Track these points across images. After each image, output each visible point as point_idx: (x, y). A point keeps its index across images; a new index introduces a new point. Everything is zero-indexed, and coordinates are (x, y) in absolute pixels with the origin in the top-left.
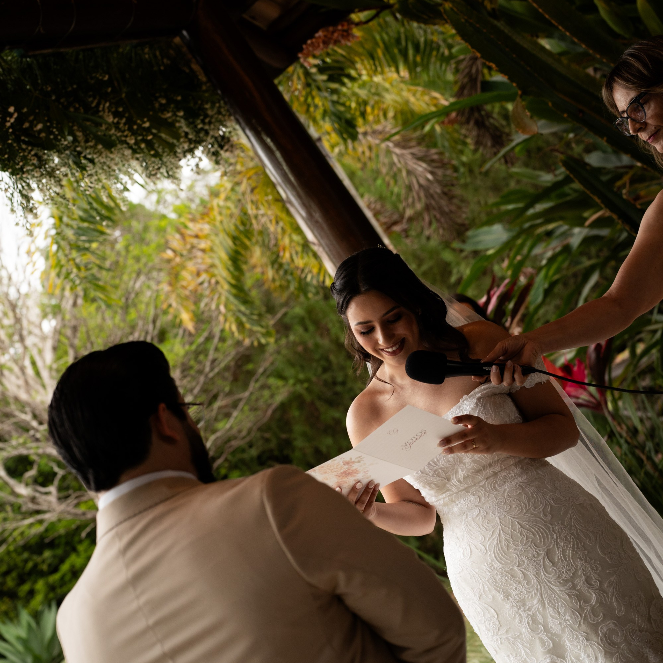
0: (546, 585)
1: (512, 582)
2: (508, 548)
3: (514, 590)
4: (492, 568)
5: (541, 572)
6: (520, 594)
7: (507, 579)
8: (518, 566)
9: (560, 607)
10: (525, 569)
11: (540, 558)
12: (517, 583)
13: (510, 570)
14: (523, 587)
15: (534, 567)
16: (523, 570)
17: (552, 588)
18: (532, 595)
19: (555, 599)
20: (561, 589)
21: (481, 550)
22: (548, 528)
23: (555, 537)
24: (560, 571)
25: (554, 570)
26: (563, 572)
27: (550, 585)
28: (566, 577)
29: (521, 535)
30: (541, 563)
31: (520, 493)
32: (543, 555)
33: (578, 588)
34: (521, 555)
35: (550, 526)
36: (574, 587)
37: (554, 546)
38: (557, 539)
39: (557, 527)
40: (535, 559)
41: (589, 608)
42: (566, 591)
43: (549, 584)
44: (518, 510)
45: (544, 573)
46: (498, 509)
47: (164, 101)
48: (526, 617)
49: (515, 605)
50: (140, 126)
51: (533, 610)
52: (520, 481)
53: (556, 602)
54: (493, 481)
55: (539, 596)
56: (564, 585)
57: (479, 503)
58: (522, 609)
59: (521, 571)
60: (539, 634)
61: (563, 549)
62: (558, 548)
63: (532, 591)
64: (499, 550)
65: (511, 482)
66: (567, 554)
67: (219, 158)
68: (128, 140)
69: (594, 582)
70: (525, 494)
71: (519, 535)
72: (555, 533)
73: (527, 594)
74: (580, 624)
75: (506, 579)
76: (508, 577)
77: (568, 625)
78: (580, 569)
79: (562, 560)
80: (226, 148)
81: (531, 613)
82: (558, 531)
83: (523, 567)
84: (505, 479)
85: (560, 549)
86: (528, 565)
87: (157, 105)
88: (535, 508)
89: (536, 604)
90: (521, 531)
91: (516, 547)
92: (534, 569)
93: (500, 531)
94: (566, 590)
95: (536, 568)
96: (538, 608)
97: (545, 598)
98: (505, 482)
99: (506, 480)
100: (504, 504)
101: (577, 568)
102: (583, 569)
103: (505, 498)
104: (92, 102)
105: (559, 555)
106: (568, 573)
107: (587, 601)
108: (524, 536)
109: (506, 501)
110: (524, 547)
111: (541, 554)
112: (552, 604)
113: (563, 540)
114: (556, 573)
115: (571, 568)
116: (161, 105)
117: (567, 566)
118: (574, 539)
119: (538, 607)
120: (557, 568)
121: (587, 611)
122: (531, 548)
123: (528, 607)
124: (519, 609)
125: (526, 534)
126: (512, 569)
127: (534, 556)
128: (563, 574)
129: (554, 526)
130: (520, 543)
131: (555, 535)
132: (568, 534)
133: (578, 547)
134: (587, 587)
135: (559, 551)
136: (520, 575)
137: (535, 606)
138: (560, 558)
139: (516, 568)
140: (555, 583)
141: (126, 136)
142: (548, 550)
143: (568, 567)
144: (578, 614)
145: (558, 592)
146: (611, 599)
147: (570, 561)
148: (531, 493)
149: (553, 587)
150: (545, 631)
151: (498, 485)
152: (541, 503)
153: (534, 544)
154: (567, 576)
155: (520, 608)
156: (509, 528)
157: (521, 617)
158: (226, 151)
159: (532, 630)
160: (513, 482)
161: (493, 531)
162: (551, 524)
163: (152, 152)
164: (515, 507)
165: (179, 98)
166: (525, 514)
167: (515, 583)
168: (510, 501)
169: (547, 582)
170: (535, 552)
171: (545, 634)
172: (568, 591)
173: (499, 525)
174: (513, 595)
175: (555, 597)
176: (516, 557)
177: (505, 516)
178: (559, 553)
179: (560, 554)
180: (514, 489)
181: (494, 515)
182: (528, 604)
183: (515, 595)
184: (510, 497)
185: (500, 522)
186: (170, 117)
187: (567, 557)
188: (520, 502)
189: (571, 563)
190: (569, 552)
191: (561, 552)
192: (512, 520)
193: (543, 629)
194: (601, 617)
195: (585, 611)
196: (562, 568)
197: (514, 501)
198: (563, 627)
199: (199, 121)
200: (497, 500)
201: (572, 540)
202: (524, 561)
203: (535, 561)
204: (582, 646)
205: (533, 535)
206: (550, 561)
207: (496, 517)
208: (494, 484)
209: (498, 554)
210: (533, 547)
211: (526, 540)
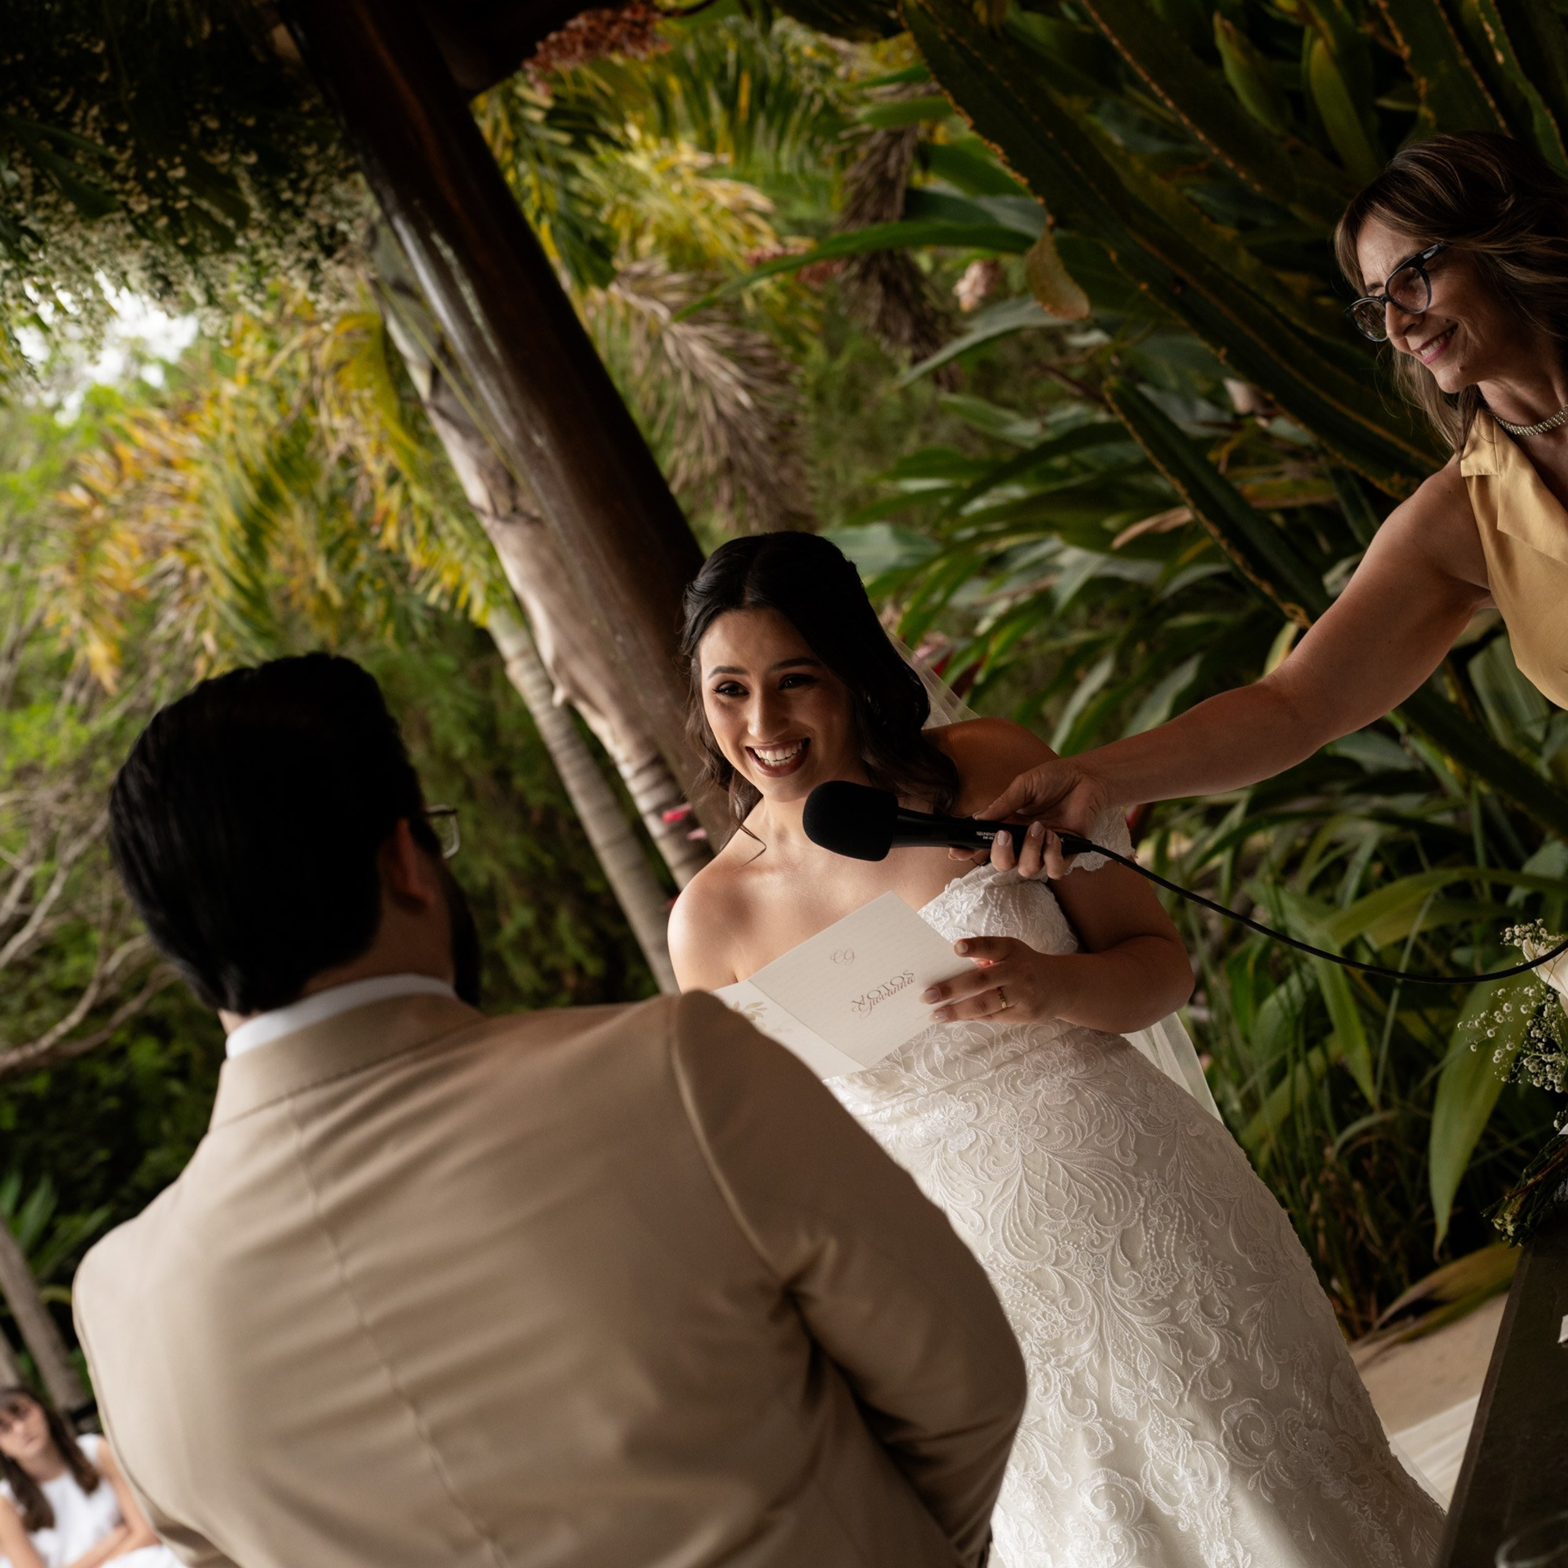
0: (1112, 1311)
1: (1036, 1298)
2: (1037, 1221)
3: (1038, 1319)
4: (994, 1266)
5: (1104, 1280)
6: (1052, 1327)
7: (1026, 1292)
8: (1054, 1265)
9: (1140, 1361)
10: (1069, 1271)
11: (1104, 1249)
12: (1048, 1302)
13: (1036, 1271)
14: (1060, 1312)
15: (1089, 1268)
16: (1065, 1273)
17: (1125, 1317)
18: (1079, 1331)
19: (1130, 1341)
20: (1147, 1320)
21: (972, 1225)
22: (1128, 1183)
23: (1142, 1205)
24: (1146, 1281)
25: (1134, 1276)
26: (1153, 1284)
27: (1122, 1310)
28: (1158, 1295)
29: (1068, 1193)
30: (1107, 1260)
31: (1070, 1101)
32: (1112, 1243)
33: (1184, 1320)
34: (1063, 1239)
35: (1134, 1179)
36: (1174, 1318)
37: (1138, 1224)
38: (1145, 1208)
39: (1148, 1183)
40: (1095, 1251)
41: (1203, 1367)
42: (1157, 1327)
43: (1119, 1307)
44: (1066, 1139)
45: (1110, 1282)
46: (1019, 1134)
47: (213, 124)
48: (1060, 1381)
49: (1038, 1353)
50: (162, 174)
51: (1077, 1364)
52: (1071, 1075)
53: (1132, 1348)
54: (1013, 1072)
55: (1094, 1333)
56: (1153, 1312)
57: (975, 1119)
58: (1053, 1362)
59: (1060, 1274)
60: (1085, 1420)
61: (1156, 1232)
62: (1147, 1229)
63: (1080, 1322)
64: (1015, 1224)
65: (1052, 1077)
66: (1165, 1243)
67: (319, 278)
68: (132, 202)
69: (1219, 1310)
70: (1082, 1104)
71: (1064, 1194)
72: (1143, 1195)
73: (1068, 1328)
74: (1181, 1401)
75: (1023, 1293)
76: (1029, 1288)
77: (1154, 1401)
78: (1191, 1278)
79: (1153, 1258)
80: (339, 255)
81: (1072, 1372)
82: (1150, 1192)
83: (1066, 1266)
84: (1039, 1068)
85: (1151, 1231)
86: (1077, 1262)
87: (196, 130)
88: (1103, 1136)
89: (1087, 1351)
90: (1070, 1183)
91: (1053, 1221)
92: (1090, 1272)
93: (1021, 1182)
94: (1156, 1324)
95: (1094, 1270)
96: (1090, 1362)
97: (1108, 1338)
98: (1037, 1076)
99: (1042, 1072)
100: (1035, 1123)
101: (1185, 1275)
102: (1196, 1280)
103: (1036, 1110)
104: (57, 101)
105: (1148, 1244)
106: (1163, 1287)
107: (1200, 1351)
108: (1074, 1196)
109: (1038, 1116)
110: (1073, 1221)
111: (1109, 1239)
112: (1124, 1353)
113: (1159, 1211)
114: (1138, 1284)
115: (1172, 1275)
116: (205, 131)
117: (1162, 1269)
118: (1183, 1212)
119: (1091, 1358)
120: (1140, 1273)
121: (1198, 1373)
122: (1088, 1225)
123: (1066, 1357)
124: (1045, 1362)
125: (1079, 1193)
126: (1039, 1269)
127: (1092, 1243)
128: (1153, 1288)
129: (1141, 1180)
130: (1065, 1212)
131: (1142, 1199)
132: (1170, 1199)
133: (1189, 1231)
134: (1203, 1320)
135: (1149, 1236)
136: (1057, 1285)
137: (1084, 1357)
138: (1148, 1251)
139: (1049, 1269)
140: (1134, 1305)
141: (129, 193)
142: (1124, 1232)
143: (1166, 1273)
144: (1179, 1379)
145: (1138, 1326)
146: (1253, 1350)
147: (1171, 1260)
148: (1096, 1103)
149: (1128, 1314)
150: (1100, 1414)
151: (1022, 1081)
152: (1116, 1127)
153: (1095, 1216)
154: (1162, 1293)
155: (1049, 1359)
156: (1042, 1177)
157: (1049, 1380)
158: (340, 262)
159: (1071, 1411)
160: (1056, 1077)
161: (1006, 1183)
162: (1136, 1176)
163: (183, 241)
164: (1060, 1132)
165: (251, 122)
166: (1080, 1147)
167: (1044, 1302)
168: (1049, 1118)
169: (1116, 1303)
170: (1095, 1235)
171: (1101, 1420)
172: (1161, 1325)
173: (1021, 1169)
174: (1036, 1330)
175: (1130, 1337)
176: (1052, 1242)
177: (1035, 1148)
178: (1147, 1239)
179: (1151, 1243)
180: (1057, 1092)
181: (1011, 1146)
182: (1068, 1351)
183: (1039, 1330)
184: (1049, 1110)
185: (1024, 1162)
186: (223, 164)
187: (1164, 1249)
188: (1070, 1120)
189: (1173, 1264)
190: (1170, 1240)
191: (1153, 1239)
192: (1049, 1159)
193: (1096, 1408)
194: (1228, 1390)
195: (1195, 1373)
196: (1152, 1274)
197: (1058, 1119)
198: (1142, 1405)
199: (284, 184)
200: (1018, 1113)
201: (1177, 1213)
202: (1068, 1254)
203: (1093, 1255)
204: (1181, 1451)
205: (1095, 1197)
206: (1126, 1256)
207: (1014, 1151)
208: (1014, 1078)
209: (1011, 1234)
210: (1093, 1222)
211: (1079, 1206)
